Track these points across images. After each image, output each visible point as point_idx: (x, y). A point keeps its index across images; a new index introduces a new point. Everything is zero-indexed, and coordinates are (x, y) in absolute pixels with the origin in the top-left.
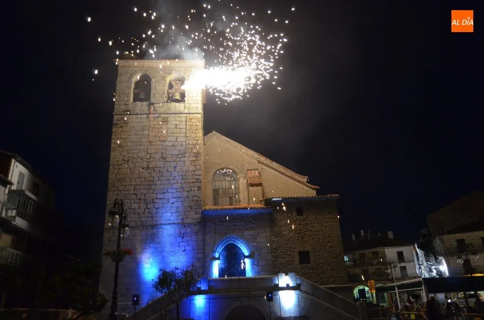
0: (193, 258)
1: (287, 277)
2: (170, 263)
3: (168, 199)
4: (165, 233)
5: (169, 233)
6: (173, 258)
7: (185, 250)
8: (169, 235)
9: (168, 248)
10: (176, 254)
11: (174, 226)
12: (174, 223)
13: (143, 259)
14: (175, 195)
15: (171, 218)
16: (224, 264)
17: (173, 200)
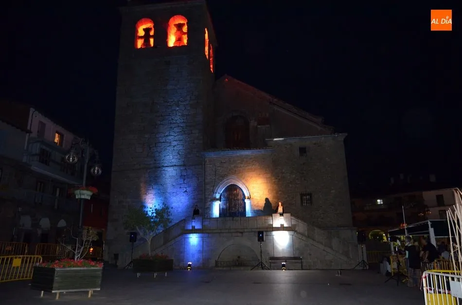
0: (194, 199)
1: (282, 217)
2: (172, 203)
3: (170, 142)
4: (168, 175)
5: (171, 174)
6: (174, 198)
7: (186, 191)
8: (171, 177)
9: (170, 189)
10: (177, 194)
11: (175, 168)
12: (175, 165)
13: (147, 200)
14: (176, 138)
15: (173, 161)
16: (225, 204)
17: (175, 143)
